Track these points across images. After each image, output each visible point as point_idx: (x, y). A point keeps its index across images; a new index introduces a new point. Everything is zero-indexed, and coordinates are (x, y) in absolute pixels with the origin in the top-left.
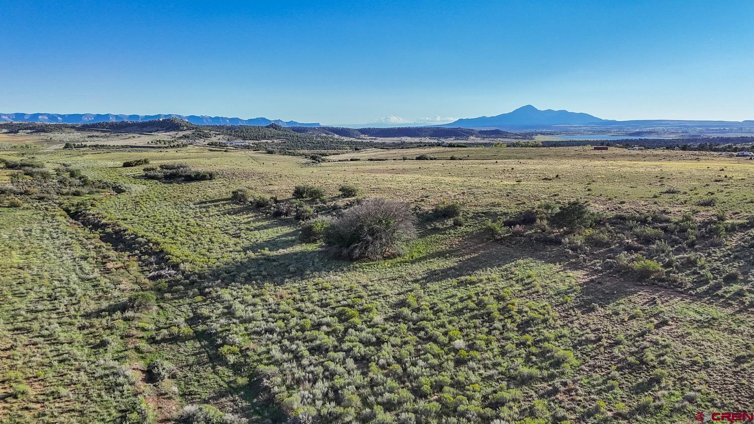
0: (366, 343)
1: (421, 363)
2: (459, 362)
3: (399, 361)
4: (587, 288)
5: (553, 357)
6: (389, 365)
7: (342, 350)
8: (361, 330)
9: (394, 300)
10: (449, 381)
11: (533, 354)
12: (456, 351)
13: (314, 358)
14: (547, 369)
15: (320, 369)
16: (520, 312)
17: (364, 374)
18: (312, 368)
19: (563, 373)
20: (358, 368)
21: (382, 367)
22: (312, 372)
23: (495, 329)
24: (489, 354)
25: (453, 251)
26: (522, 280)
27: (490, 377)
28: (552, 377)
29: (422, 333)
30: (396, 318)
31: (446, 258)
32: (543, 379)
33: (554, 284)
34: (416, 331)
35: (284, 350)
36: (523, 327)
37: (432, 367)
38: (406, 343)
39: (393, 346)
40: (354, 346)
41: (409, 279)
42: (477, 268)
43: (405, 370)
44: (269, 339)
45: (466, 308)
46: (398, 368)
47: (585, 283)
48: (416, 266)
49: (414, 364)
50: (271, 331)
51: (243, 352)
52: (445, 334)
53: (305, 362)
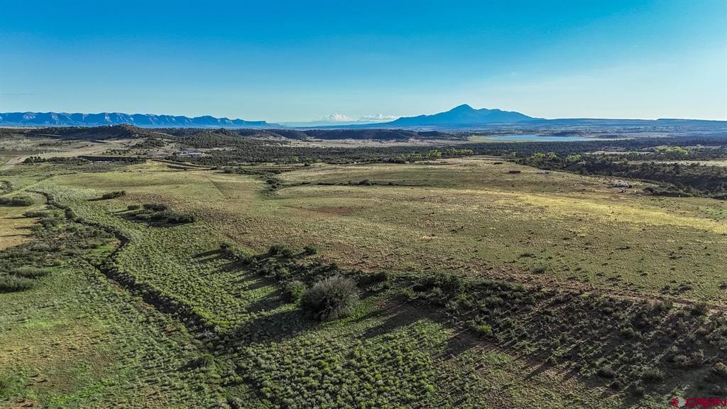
0: (334, 383)
1: (361, 394)
2: (380, 393)
3: (351, 393)
4: (452, 342)
5: (423, 388)
6: (346, 396)
7: (322, 388)
8: (331, 376)
9: (347, 352)
10: (374, 403)
11: (415, 387)
12: (378, 386)
13: (310, 393)
14: (419, 395)
15: (314, 400)
16: (413, 360)
17: (335, 401)
18: (309, 399)
19: (426, 397)
20: (332, 398)
21: (343, 397)
22: (310, 401)
23: (399, 372)
24: (394, 388)
25: (382, 311)
26: (419, 336)
27: (393, 400)
28: (421, 399)
29: (362, 376)
30: (348, 366)
31: (378, 317)
32: (417, 400)
33: (435, 339)
34: (359, 374)
35: (294, 389)
36: (413, 370)
37: (366, 396)
38: (354, 382)
39: (348, 384)
40: (329, 386)
41: (355, 336)
42: (394, 327)
43: (354, 398)
44: (284, 383)
45: (385, 358)
46: (350, 397)
47: (451, 339)
48: (359, 325)
49: (358, 395)
50: (284, 377)
51: (273, 391)
52: (374, 376)
53: (306, 396)
